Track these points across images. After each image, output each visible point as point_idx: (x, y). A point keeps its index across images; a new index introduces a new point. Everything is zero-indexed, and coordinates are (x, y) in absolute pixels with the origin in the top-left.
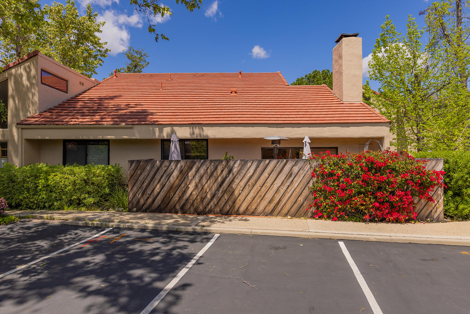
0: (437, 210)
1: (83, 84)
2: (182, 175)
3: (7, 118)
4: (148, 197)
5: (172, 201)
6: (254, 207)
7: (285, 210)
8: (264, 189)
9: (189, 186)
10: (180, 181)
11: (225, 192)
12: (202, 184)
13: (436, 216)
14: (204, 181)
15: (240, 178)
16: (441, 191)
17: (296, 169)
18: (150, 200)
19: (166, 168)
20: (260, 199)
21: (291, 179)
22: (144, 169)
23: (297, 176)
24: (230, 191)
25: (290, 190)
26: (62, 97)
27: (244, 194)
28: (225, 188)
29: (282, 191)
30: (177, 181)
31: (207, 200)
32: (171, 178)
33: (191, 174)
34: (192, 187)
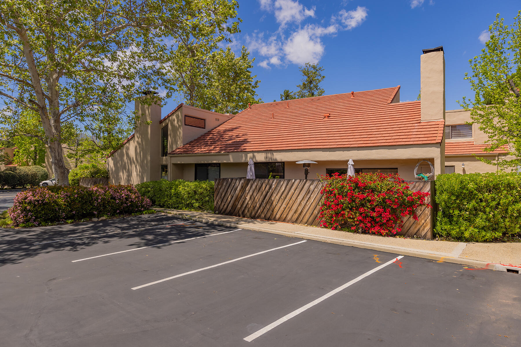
0: (424, 228)
1: (218, 120)
2: (242, 189)
3: (167, 149)
4: (225, 204)
5: (237, 208)
6: (285, 216)
7: (305, 220)
8: (291, 202)
9: (247, 197)
10: (241, 193)
11: (267, 203)
12: (254, 196)
13: (423, 234)
14: (255, 194)
15: (276, 193)
16: (428, 211)
17: (312, 187)
18: (226, 206)
19: (234, 184)
20: (289, 209)
21: (309, 195)
22: (222, 185)
23: (313, 193)
24: (270, 202)
25: (309, 204)
26: (200, 132)
27: (279, 205)
28: (267, 200)
29: (303, 203)
30: (240, 193)
31: (256, 208)
32: (237, 192)
33: (248, 188)
34: (248, 198)
